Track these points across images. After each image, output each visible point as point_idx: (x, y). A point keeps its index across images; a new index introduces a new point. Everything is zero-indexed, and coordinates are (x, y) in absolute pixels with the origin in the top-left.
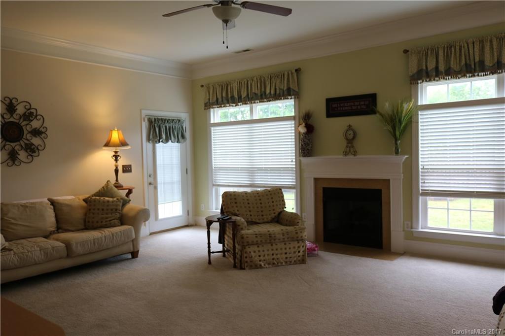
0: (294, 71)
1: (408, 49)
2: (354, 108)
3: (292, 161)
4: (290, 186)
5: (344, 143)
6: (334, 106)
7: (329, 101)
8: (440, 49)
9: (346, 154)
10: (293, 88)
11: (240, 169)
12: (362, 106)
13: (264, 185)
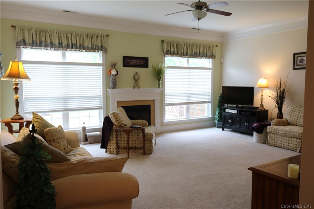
0: (105, 36)
1: (163, 40)
2: (138, 63)
3: (100, 92)
4: (98, 107)
5: (133, 82)
6: (128, 61)
7: (125, 58)
8: (175, 44)
9: (134, 87)
10: (104, 46)
11: (54, 98)
12: (142, 63)
13: (77, 108)
